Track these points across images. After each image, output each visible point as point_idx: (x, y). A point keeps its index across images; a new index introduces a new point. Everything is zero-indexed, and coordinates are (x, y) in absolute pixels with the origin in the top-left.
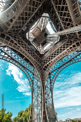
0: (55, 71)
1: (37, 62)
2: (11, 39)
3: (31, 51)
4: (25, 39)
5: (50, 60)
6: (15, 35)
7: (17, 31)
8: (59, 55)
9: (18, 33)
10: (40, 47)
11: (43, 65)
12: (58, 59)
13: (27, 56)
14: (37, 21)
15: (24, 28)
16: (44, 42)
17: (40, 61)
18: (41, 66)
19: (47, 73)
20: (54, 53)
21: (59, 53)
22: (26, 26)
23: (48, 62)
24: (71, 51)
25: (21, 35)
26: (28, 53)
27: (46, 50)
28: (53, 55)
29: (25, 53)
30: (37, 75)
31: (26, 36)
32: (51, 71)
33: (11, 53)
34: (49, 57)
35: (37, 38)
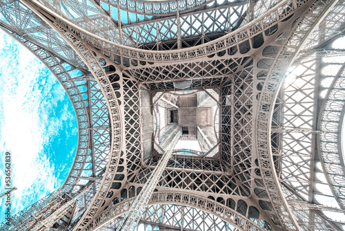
0: (88, 92)
1: (145, 67)
2: (238, 55)
3: (180, 75)
4: (213, 85)
5: (127, 103)
6: (237, 72)
7: (238, 82)
8: (124, 130)
9: (233, 81)
10: (172, 102)
11: (124, 75)
12: (115, 122)
13: (179, 55)
14: (220, 132)
15: (230, 100)
16: (175, 118)
17: (142, 75)
18: (126, 68)
19: (95, 67)
20: (136, 121)
21: (128, 132)
22: (229, 107)
23: (126, 93)
24: (113, 158)
25: (226, 82)
26: (183, 63)
27: (155, 110)
28: (132, 117)
29: (187, 55)
30: (109, 32)
31: (216, 91)
32: (93, 83)
33: (215, 21)
34: (135, 106)
35: (195, 110)
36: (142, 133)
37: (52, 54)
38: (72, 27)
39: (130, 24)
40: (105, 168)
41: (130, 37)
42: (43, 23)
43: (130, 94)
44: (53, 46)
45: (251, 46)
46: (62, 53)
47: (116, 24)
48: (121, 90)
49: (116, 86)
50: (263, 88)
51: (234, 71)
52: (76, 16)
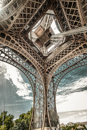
1: (40, 65)
2: (12, 39)
3: (34, 53)
4: (27, 39)
5: (54, 63)
6: (16, 34)
7: (19, 30)
9: (20, 33)
10: (43, 49)
11: (47, 68)
12: (63, 62)
13: (29, 58)
14: (40, 19)
15: (26, 27)
16: (48, 43)
17: (43, 64)
18: (44, 69)
19: (50, 77)
20: (58, 56)
21: (64, 56)
22: (29, 24)
23: (51, 65)
24: (77, 54)
25: (22, 35)
26: (30, 55)
27: (50, 52)
28: (58, 58)
29: (27, 55)
30: (39, 78)
31: (28, 36)
32: (55, 75)
33: (12, 55)
34: (53, 59)
35: (40, 38)
36: (61, 51)
37: (54, 86)
38: (44, 86)
39: (33, 75)
40: (83, 54)
41: (36, 73)
42: (48, 91)
43: (50, 63)
44: (52, 87)
45: (6, 37)
46: (52, 85)
47: (36, 78)
48: (51, 66)
49: (51, 68)
50: (11, 16)
51: (17, 35)
52: (41, 86)
